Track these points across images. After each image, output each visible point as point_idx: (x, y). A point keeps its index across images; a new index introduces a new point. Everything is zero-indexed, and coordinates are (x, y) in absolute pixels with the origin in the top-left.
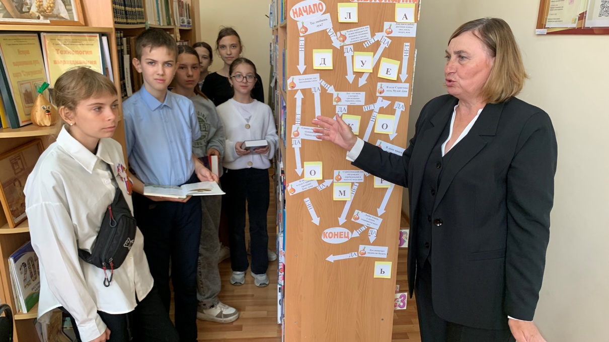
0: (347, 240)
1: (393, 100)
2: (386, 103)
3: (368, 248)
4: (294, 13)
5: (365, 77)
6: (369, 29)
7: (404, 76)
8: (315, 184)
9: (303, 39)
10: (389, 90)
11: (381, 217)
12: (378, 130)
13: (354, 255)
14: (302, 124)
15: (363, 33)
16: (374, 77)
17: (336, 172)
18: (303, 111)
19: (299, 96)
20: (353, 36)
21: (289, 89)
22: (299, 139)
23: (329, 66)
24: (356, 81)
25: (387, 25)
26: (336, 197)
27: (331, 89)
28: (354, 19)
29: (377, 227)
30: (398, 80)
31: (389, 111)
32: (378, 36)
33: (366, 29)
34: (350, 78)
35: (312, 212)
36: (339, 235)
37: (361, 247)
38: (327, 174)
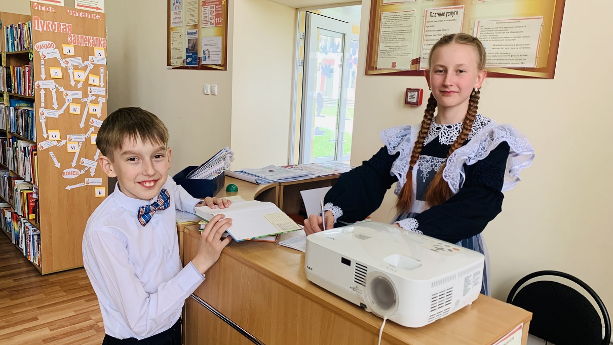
0: (77, 176)
1: (98, 96)
2: (94, 98)
3: (90, 180)
4: (37, 47)
5: (81, 83)
6: (81, 59)
7: (102, 84)
8: (56, 143)
9: (43, 61)
10: (95, 91)
11: (96, 161)
12: (91, 112)
13: (82, 185)
14: (46, 108)
15: (78, 61)
16: (86, 83)
17: (68, 136)
18: (45, 101)
19: (43, 92)
20: (73, 62)
21: (36, 88)
22: (44, 117)
23: (60, 76)
24: (76, 85)
25: (90, 57)
26: (70, 150)
27: (62, 89)
28: (73, 53)
29: (95, 167)
30: (99, 86)
31: (96, 102)
32: (86, 63)
33: (80, 59)
34: (73, 83)
35: (55, 160)
36: (73, 173)
37: (86, 180)
38: (63, 137)
